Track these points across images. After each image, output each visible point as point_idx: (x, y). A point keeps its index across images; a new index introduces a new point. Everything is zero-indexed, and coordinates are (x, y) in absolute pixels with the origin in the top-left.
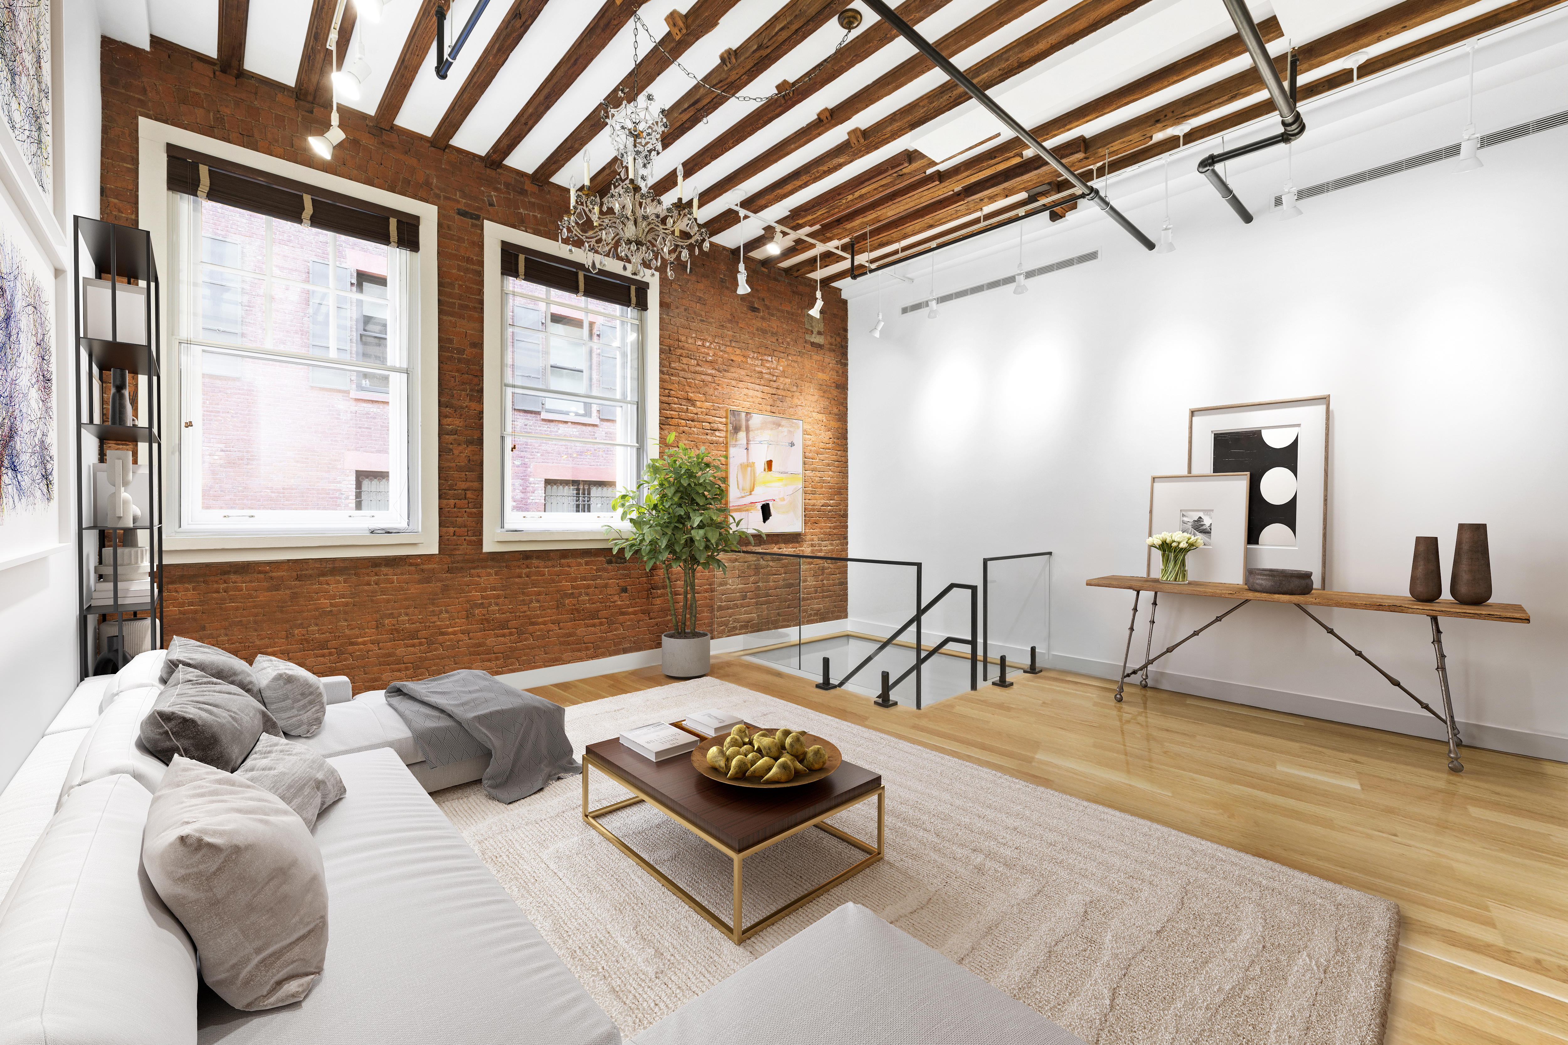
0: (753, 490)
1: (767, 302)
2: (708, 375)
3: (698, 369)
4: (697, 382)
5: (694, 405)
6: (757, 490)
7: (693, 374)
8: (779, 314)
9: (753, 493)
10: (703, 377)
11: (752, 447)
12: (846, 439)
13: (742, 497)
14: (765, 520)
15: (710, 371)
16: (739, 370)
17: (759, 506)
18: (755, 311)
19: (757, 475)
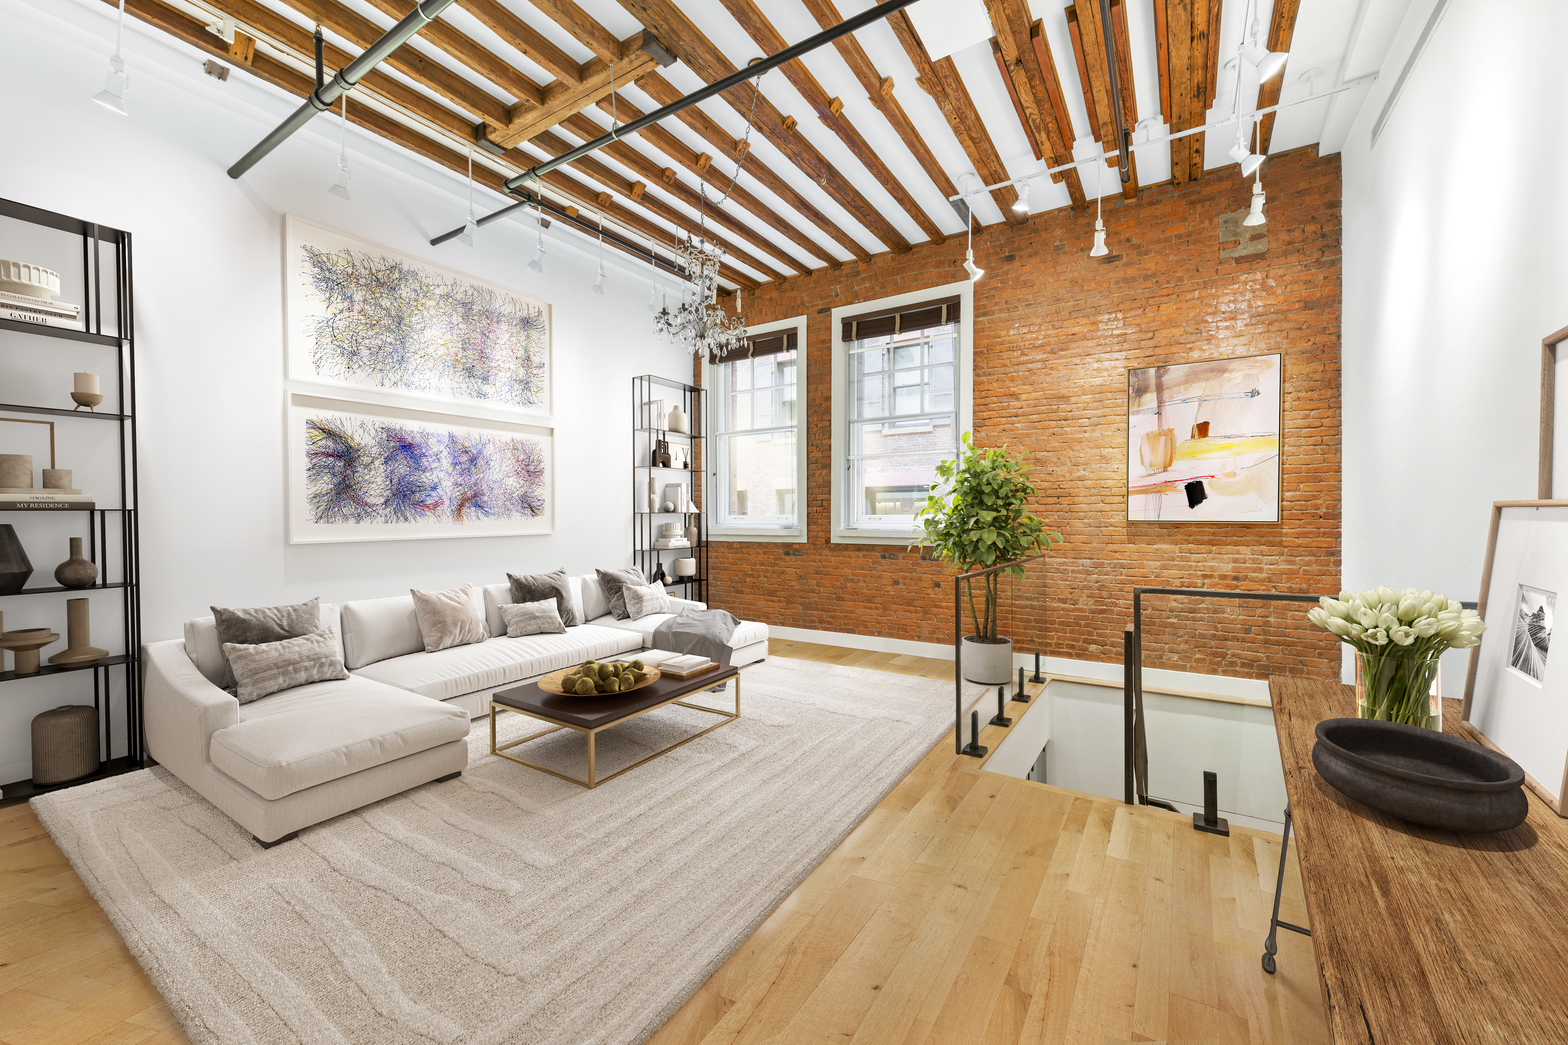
0: (1170, 465)
1: (1134, 241)
2: (1037, 361)
3: (1025, 358)
4: (1020, 373)
5: (1018, 399)
6: (1177, 465)
7: (1016, 367)
8: (1157, 247)
9: (1169, 469)
10: (1030, 366)
11: (1168, 409)
12: (1339, 386)
13: (1150, 475)
14: (1192, 504)
15: (1038, 357)
16: (1086, 343)
17: (1182, 486)
18: (1112, 261)
19: (1178, 445)
